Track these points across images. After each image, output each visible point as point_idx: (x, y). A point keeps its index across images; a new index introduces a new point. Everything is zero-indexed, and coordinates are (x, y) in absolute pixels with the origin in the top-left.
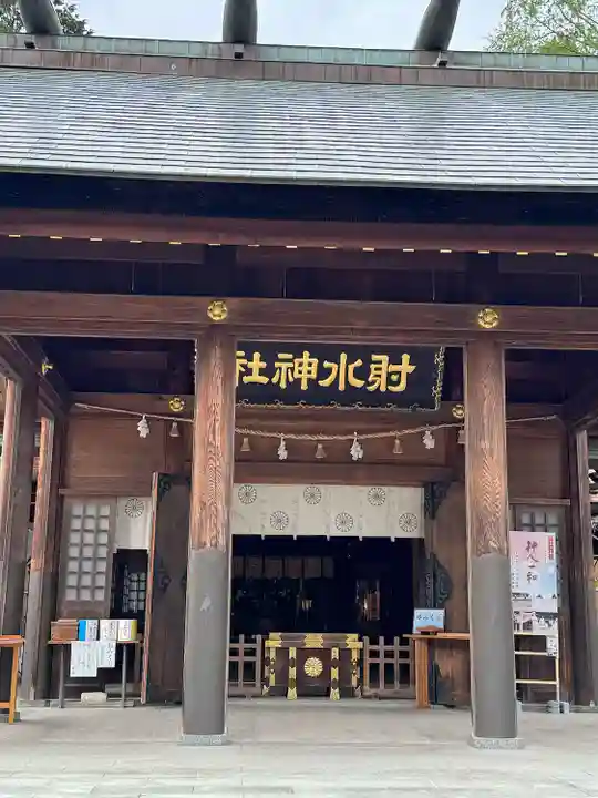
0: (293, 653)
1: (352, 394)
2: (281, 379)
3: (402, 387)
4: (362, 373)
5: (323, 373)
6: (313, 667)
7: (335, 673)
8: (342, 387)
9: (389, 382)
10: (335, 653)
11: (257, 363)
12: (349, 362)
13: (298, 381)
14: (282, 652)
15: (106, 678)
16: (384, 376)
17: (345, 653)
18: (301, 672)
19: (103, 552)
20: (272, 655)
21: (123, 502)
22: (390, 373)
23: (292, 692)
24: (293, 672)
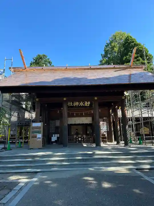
0: (77, 137)
1: (83, 107)
2: (74, 105)
3: (89, 105)
4: (84, 104)
5: (79, 104)
6: (80, 139)
7: (82, 140)
8: (82, 105)
9: (87, 105)
10: (82, 137)
11: (71, 103)
12: (82, 102)
13: (76, 105)
14: (76, 137)
15: (56, 141)
16: (86, 104)
17: (83, 137)
18: (78, 140)
19: (54, 127)
20: (75, 138)
21: (56, 120)
22: (87, 104)
23: (77, 142)
24: (77, 140)
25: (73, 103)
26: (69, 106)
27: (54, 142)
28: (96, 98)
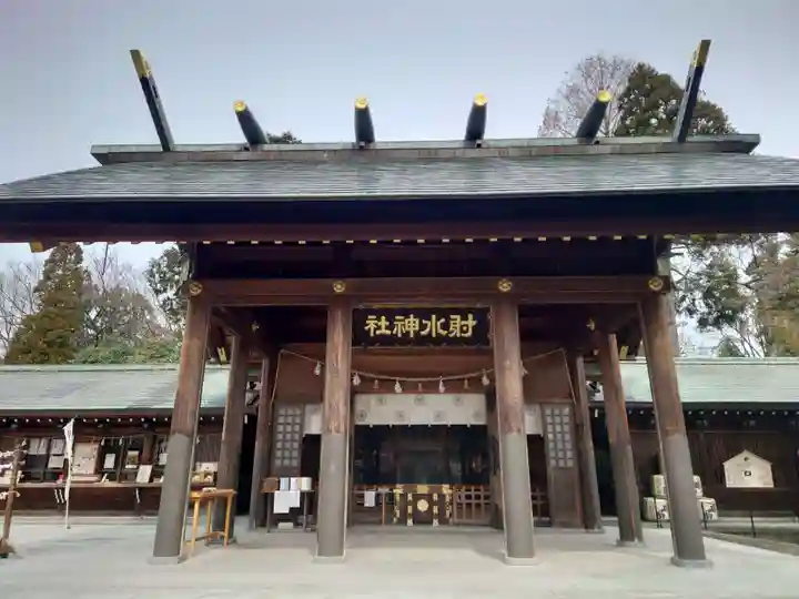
0: (410, 497)
1: (439, 340)
2: (398, 330)
3: (469, 334)
4: (445, 326)
5: (423, 327)
6: (423, 506)
7: (435, 510)
8: (434, 335)
9: (462, 331)
10: (435, 497)
11: (384, 322)
12: (438, 319)
13: (408, 333)
14: (404, 496)
16: (458, 326)
17: (441, 496)
18: (415, 508)
20: (398, 498)
22: (462, 326)
23: (410, 522)
24: (410, 509)
25: (391, 320)
26: (372, 335)
27: (283, 518)
28: (505, 286)
